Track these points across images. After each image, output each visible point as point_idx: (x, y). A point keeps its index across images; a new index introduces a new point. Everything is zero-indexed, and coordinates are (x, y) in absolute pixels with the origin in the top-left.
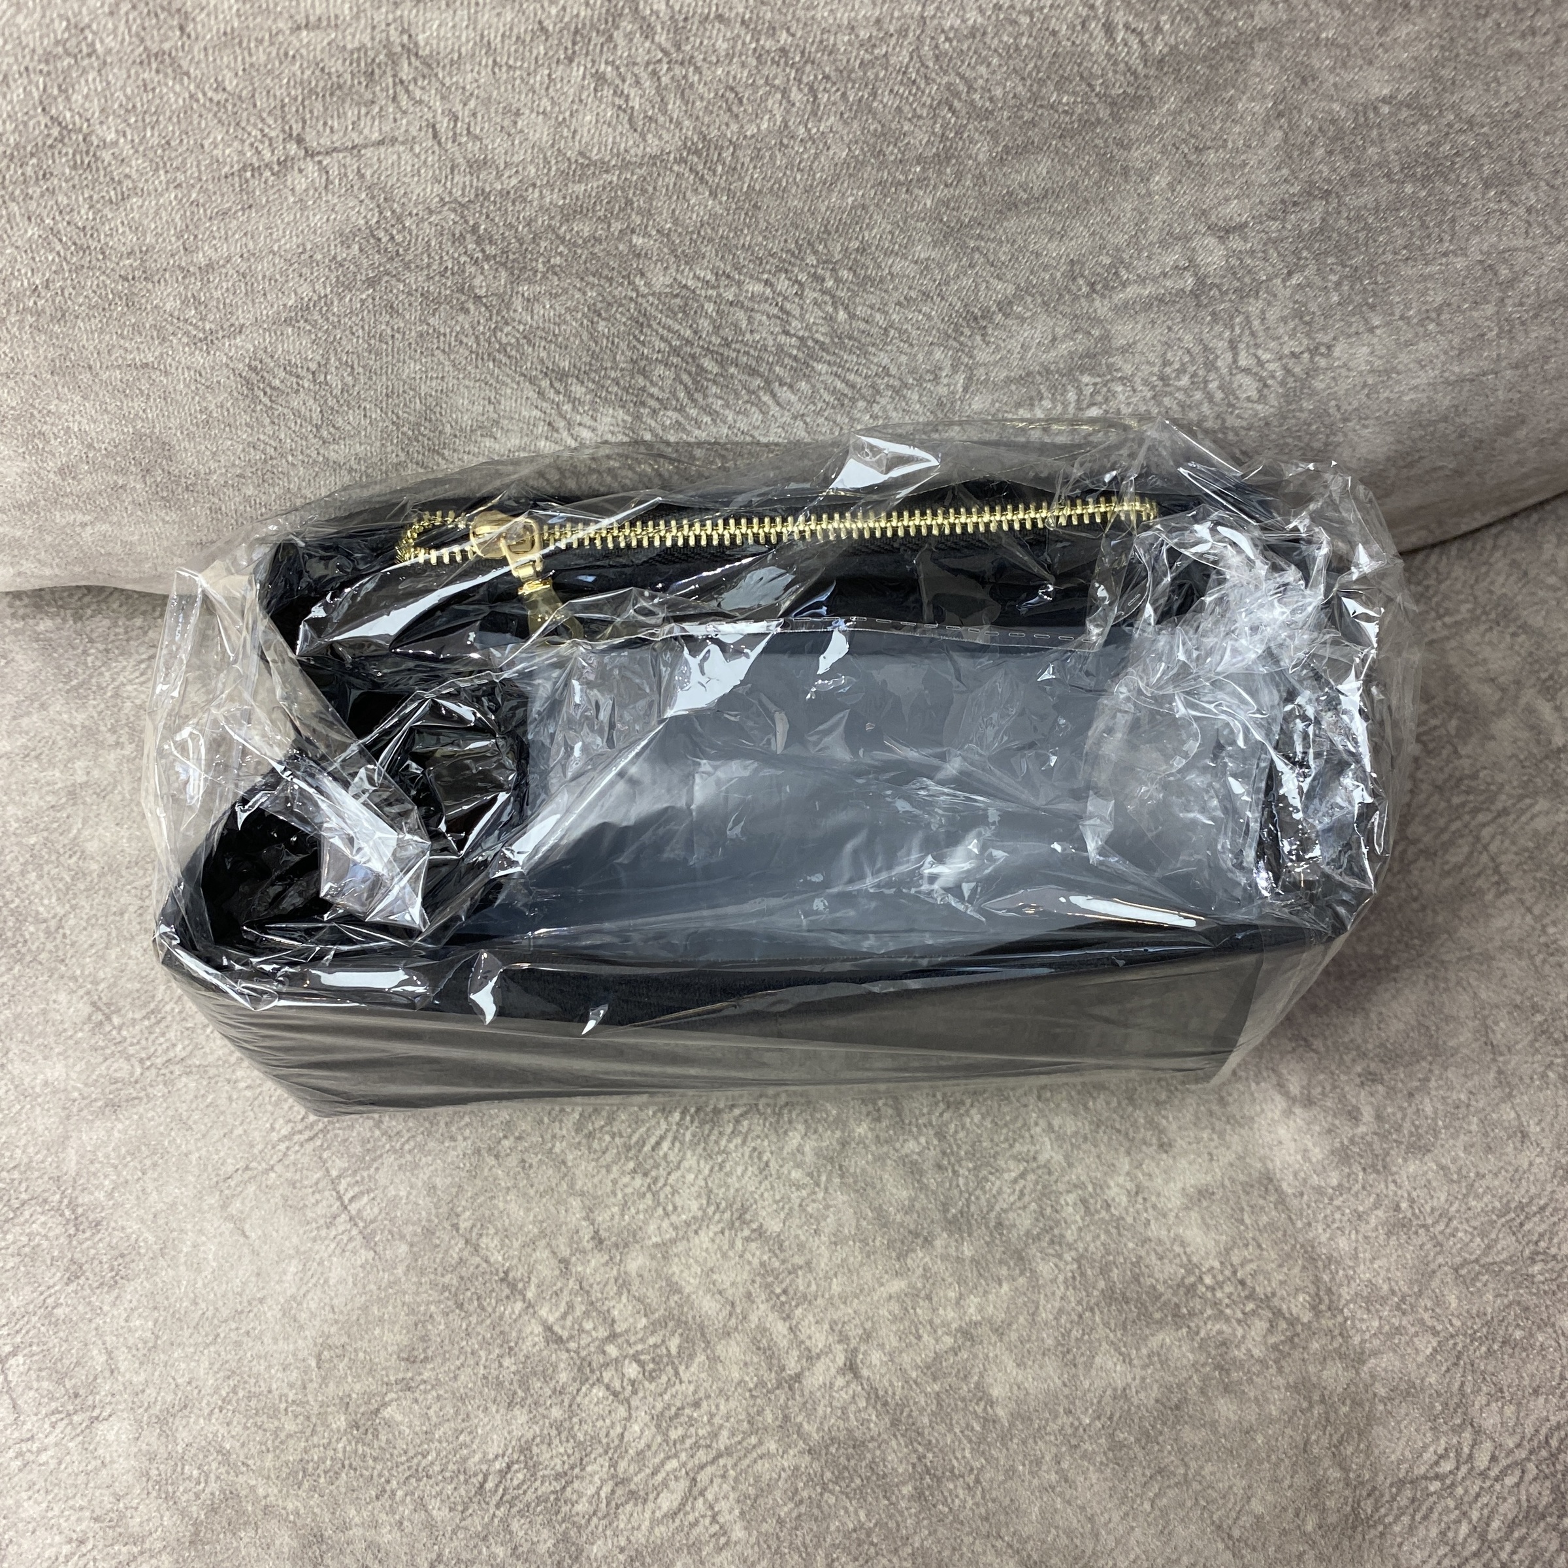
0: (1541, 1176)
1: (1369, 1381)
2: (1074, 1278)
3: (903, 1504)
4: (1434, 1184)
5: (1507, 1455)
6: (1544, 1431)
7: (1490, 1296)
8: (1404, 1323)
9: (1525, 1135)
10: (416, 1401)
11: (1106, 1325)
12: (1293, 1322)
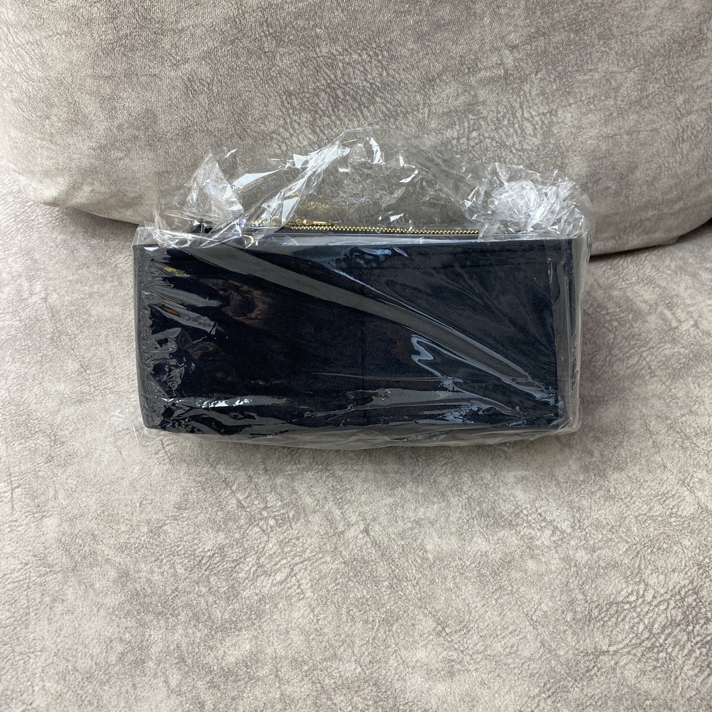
0: (672, 483)
1: (597, 559)
2: (466, 505)
3: (383, 590)
4: (625, 483)
5: (661, 596)
6: (678, 587)
7: (652, 529)
8: (613, 537)
9: (665, 467)
10: (178, 524)
11: (479, 525)
12: (562, 533)
